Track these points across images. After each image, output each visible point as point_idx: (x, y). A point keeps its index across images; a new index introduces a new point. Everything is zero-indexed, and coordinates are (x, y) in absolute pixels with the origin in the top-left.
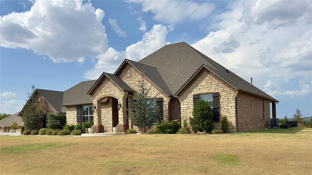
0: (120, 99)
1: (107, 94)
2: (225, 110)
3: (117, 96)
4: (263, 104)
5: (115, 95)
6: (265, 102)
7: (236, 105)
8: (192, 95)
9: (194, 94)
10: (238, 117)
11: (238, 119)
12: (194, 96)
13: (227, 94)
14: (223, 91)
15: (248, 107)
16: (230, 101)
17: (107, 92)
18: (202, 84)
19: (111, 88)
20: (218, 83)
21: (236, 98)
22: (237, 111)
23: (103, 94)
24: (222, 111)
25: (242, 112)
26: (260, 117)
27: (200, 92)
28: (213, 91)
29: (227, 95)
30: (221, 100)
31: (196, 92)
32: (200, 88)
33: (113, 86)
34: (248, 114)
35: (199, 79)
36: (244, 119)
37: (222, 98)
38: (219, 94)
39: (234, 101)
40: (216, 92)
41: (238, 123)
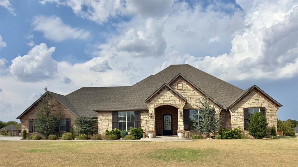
0: (180, 108)
3: (177, 105)
9: (244, 107)
13: (271, 109)
14: (268, 106)
18: (251, 100)
20: (264, 100)
23: (161, 102)
33: (173, 96)
35: (248, 96)
37: (267, 112)
38: (265, 109)
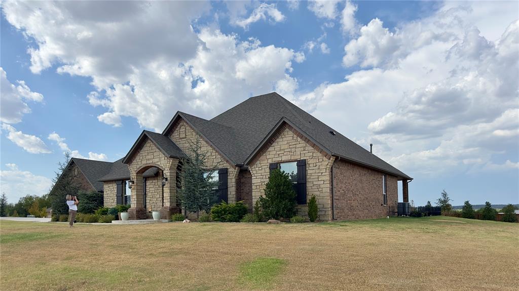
0: (166, 169)
1: (148, 162)
2: (314, 187)
3: (163, 165)
4: (386, 180)
5: (159, 163)
6: (389, 179)
7: (332, 178)
8: (268, 164)
9: (271, 162)
10: (335, 197)
11: (334, 201)
12: (271, 164)
13: (318, 162)
14: (312, 157)
15: (356, 184)
16: (322, 173)
17: (149, 160)
19: (155, 154)
20: (305, 145)
21: (332, 168)
22: (332, 189)
23: (144, 162)
24: (310, 188)
25: (343, 190)
26: (378, 199)
27: (279, 159)
28: (298, 158)
29: (317, 164)
30: (309, 172)
31: (274, 160)
32: (279, 153)
33: (157, 150)
34: (354, 195)
35: (277, 140)
36: (347, 201)
37: (310, 168)
38: (307, 162)
39: (327, 173)
40: (302, 159)
41: (334, 206)
